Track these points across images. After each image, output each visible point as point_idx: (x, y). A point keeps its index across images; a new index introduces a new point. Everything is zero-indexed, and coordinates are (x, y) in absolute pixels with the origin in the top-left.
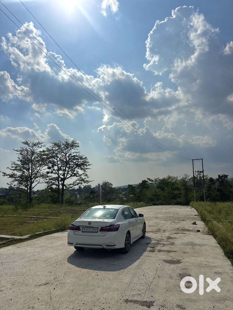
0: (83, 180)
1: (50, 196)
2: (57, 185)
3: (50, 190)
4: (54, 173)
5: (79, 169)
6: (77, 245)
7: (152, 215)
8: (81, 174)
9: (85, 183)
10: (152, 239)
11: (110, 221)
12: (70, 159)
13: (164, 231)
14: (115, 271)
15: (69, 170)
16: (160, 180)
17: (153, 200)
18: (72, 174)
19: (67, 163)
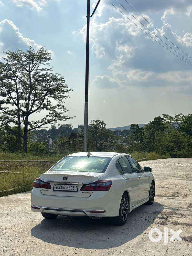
0: (57, 115)
1: (5, 140)
2: (16, 123)
3: (5, 131)
4: (11, 103)
5: (50, 97)
6: (46, 211)
7: (167, 171)
8: (54, 106)
9: (61, 120)
10: (164, 207)
11: (98, 175)
12: (36, 81)
13: (185, 195)
14: (104, 249)
15: (36, 99)
16: (185, 117)
17: (172, 150)
18: (41, 106)
19: (32, 87)
